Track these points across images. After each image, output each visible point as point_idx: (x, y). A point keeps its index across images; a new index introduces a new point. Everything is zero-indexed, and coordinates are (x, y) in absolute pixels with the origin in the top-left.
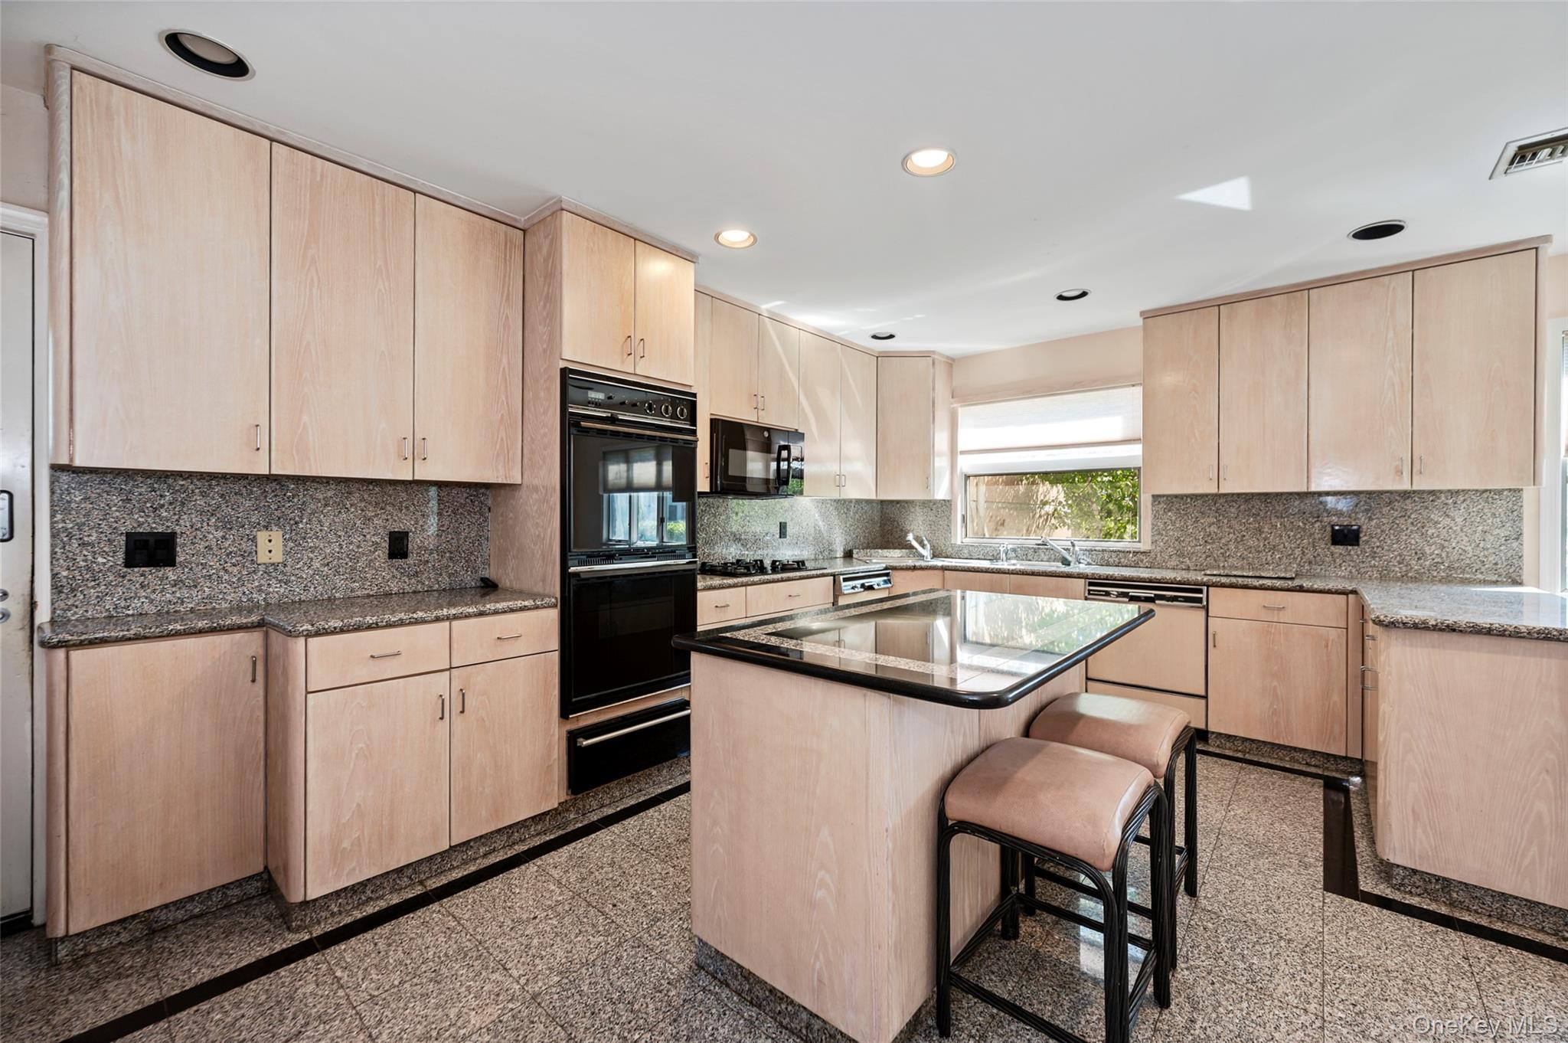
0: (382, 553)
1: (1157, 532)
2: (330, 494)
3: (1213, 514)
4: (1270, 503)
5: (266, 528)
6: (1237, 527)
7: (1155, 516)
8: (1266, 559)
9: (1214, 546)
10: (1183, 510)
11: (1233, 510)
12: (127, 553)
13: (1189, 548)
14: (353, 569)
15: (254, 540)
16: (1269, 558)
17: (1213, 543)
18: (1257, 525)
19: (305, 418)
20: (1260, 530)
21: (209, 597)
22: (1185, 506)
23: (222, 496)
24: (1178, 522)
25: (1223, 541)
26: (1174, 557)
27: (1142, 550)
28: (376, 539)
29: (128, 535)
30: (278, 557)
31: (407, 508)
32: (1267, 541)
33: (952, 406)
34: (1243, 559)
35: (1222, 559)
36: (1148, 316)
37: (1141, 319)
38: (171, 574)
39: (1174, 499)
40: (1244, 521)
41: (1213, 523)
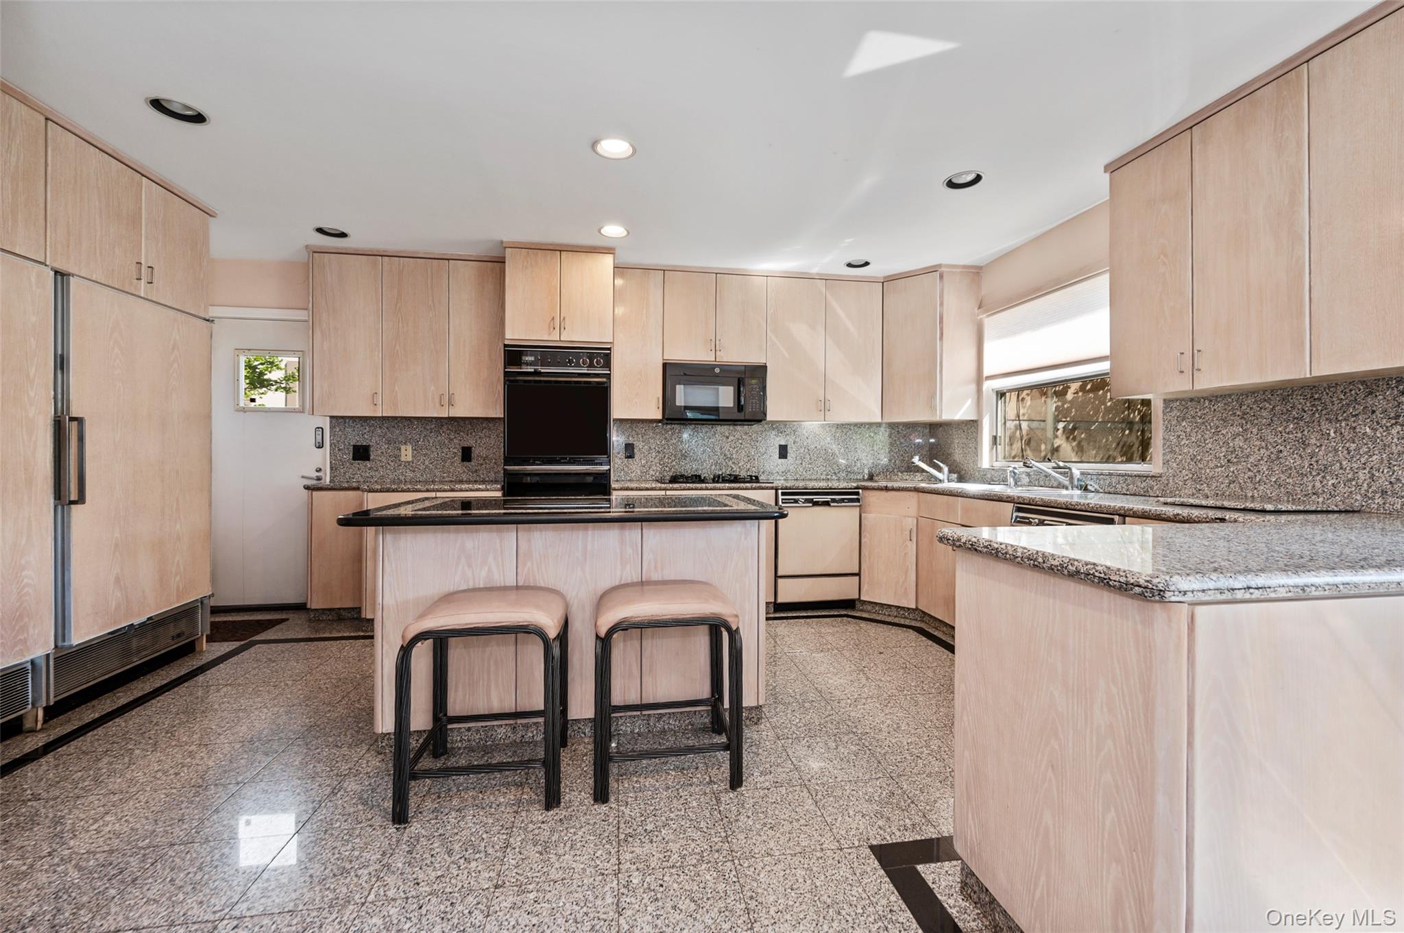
0: (458, 458)
1: (1170, 450)
2: (433, 426)
3: (1238, 420)
4: (1319, 399)
5: (405, 443)
6: (1271, 438)
7: (1167, 427)
8: (1314, 486)
9: (1240, 467)
10: (1200, 418)
11: (1265, 414)
12: (354, 454)
13: (1208, 471)
14: (444, 466)
15: (400, 449)
16: (1318, 485)
17: (1238, 463)
18: (1299, 435)
19: (396, 388)
20: (1303, 443)
21: (382, 476)
22: (1202, 412)
23: (387, 428)
24: (1194, 434)
25: (1251, 459)
26: (1189, 483)
27: (1151, 474)
28: (455, 451)
29: (354, 446)
30: (410, 459)
31: (471, 434)
32: (1314, 459)
33: (979, 318)
34: (1280, 486)
35: (1250, 485)
36: (1114, 168)
37: (1107, 175)
38: (368, 464)
39: (1189, 403)
40: (1280, 429)
41: (1238, 435)
